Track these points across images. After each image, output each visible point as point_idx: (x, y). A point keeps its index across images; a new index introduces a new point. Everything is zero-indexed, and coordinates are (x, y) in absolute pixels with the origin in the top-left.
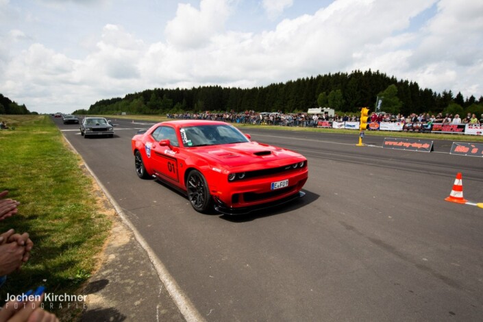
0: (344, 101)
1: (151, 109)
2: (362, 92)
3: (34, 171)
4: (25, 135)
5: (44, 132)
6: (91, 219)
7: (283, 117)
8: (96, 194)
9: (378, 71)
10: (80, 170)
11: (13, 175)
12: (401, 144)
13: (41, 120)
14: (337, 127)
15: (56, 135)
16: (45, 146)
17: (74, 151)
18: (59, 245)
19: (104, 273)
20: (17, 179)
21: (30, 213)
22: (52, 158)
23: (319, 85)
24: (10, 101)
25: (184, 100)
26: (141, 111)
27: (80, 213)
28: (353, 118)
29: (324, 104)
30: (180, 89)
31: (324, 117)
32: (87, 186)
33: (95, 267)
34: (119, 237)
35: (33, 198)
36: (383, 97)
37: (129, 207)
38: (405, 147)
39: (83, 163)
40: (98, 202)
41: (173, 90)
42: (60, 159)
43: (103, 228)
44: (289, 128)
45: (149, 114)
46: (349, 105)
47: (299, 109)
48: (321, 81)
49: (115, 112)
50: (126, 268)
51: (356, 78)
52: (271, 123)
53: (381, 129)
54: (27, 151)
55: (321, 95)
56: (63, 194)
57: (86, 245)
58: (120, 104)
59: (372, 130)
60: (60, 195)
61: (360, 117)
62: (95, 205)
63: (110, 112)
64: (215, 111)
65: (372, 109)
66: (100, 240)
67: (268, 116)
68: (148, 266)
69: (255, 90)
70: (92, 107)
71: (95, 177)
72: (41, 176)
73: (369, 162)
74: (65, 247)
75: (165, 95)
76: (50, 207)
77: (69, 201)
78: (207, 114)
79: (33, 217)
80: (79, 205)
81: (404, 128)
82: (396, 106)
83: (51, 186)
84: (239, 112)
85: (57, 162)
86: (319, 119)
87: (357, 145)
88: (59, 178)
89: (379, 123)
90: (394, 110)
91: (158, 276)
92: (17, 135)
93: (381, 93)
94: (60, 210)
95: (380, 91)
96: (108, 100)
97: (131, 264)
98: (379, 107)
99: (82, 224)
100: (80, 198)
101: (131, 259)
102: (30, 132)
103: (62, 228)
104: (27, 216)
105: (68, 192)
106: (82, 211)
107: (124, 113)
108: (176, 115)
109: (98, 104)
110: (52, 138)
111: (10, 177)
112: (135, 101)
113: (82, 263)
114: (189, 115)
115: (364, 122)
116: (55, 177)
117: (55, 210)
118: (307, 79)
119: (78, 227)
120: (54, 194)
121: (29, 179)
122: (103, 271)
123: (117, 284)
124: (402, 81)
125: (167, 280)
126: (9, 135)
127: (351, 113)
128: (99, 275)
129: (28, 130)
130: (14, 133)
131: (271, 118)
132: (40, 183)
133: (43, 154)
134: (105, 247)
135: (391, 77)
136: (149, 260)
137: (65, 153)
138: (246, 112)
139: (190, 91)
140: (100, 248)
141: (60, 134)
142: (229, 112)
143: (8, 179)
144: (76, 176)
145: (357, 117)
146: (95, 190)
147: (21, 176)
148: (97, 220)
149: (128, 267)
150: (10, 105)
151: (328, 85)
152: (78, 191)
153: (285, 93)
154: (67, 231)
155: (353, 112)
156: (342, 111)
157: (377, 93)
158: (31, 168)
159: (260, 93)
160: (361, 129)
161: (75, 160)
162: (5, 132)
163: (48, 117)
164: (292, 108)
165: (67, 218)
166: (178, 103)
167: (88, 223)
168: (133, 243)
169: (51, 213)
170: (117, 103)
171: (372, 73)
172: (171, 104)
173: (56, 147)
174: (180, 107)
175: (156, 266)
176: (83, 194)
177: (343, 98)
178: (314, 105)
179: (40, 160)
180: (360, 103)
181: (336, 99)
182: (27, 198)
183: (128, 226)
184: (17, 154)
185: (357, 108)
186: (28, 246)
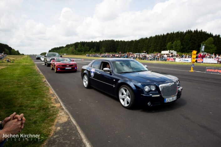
0: (182, 47)
1: (78, 52)
2: (192, 42)
3: (22, 83)
4: (18, 65)
5: (27, 64)
6: (49, 108)
7: (148, 56)
8: (51, 95)
9: (201, 31)
10: (43, 83)
11: (13, 85)
12: (216, 71)
13: (25, 58)
14: (178, 61)
15: (32, 65)
16: (27, 70)
17: (41, 73)
18: (33, 121)
19: (55, 137)
20: (14, 87)
21: (20, 104)
22: (30, 77)
23: (168, 38)
25: (95, 47)
26: (73, 53)
27: (43, 105)
28: (187, 56)
29: (171, 48)
30: (93, 42)
32: (47, 91)
33: (51, 133)
34: (62, 118)
35: (21, 97)
36: (205, 44)
37: (67, 103)
38: (219, 73)
39: (45, 79)
40: (52, 99)
41: (90, 42)
42: (34, 77)
43: (55, 113)
44: (151, 62)
45: (77, 54)
46: (185, 49)
47: (156, 51)
48: (169, 36)
50: (65, 134)
51: (189, 34)
52: (141, 59)
53: (204, 62)
54: (19, 73)
55: (169, 44)
56: (36, 95)
57: (46, 121)
58: (63, 50)
59: (199, 63)
60: (34, 96)
61: (191, 56)
62: (51, 101)
64: (111, 53)
65: (198, 51)
66: (53, 119)
67: (139, 55)
68: (76, 134)
69: (132, 41)
70: (50, 51)
71: (51, 87)
73: (198, 81)
74: (35, 122)
75: (85, 45)
76: (29, 102)
77: (38, 99)
78: (106, 54)
79: (21, 106)
80: (43, 101)
81: (218, 61)
82: (213, 49)
83: (30, 91)
84: (124, 53)
87: (190, 71)
88: (34, 87)
89: (203, 59)
90: (212, 51)
91: (82, 140)
92: (15, 65)
93: (203, 42)
94: (34, 103)
96: (58, 48)
98: (203, 50)
99: (44, 111)
100: (43, 97)
101: (68, 130)
102: (21, 64)
103: (35, 112)
105: (38, 94)
106: (44, 104)
107: (65, 54)
108: (91, 55)
109: (52, 49)
110: (31, 67)
112: (71, 48)
113: (44, 131)
114: (97, 55)
115: (194, 58)
116: (31, 86)
117: (32, 103)
118: (161, 35)
119: (42, 112)
120: (31, 95)
122: (54, 135)
123: (61, 143)
125: (86, 142)
126: (11, 65)
127: (186, 53)
128: (52, 137)
130: (13, 64)
131: (141, 57)
132: (24, 89)
133: (26, 75)
134: (55, 123)
136: (77, 131)
137: (37, 74)
138: (128, 53)
139: (98, 42)
140: (53, 123)
141: (34, 65)
142: (119, 53)
144: (42, 86)
145: (189, 56)
146: (50, 93)
147: (16, 86)
148: (51, 109)
149: (67, 134)
150: (12, 50)
151: (173, 38)
152: (43, 93)
153: (149, 43)
154: (37, 114)
155: (187, 53)
156: (181, 52)
157: (202, 42)
158: (20, 81)
159: (135, 43)
160: (192, 62)
161: (41, 78)
162: (9, 64)
163: (29, 56)
164: (152, 51)
165: (37, 107)
166: (92, 49)
167: (47, 110)
168: (69, 121)
169: (29, 104)
170: (62, 49)
171: (198, 31)
172: (88, 49)
173: (32, 71)
174: (93, 51)
175: (81, 134)
176: (45, 95)
177: (181, 45)
178: (165, 49)
179: (24, 77)
180: (191, 48)
181: (177, 45)
182: (18, 96)
183: (67, 112)
184: (14, 75)
185: (190, 50)
186: (23, 120)
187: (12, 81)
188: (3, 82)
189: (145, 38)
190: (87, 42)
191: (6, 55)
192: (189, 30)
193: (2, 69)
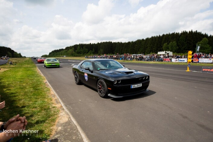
0: (177, 47)
1: (77, 53)
2: (188, 42)
3: (24, 85)
4: (20, 67)
5: (28, 66)
6: (50, 109)
7: (144, 57)
8: (52, 96)
9: (196, 31)
10: (45, 84)
11: (15, 86)
13: (27, 60)
14: (174, 61)
15: (34, 67)
16: (29, 72)
17: (42, 75)
18: (35, 121)
19: (56, 136)
20: (16, 88)
21: (22, 105)
22: (32, 78)
23: (163, 39)
24: (14, 52)
25: (93, 49)
26: (73, 55)
27: (45, 106)
28: (183, 56)
29: (167, 49)
30: (92, 44)
31: (167, 56)
32: (48, 92)
33: (52, 133)
34: (63, 118)
35: (23, 97)
36: (200, 45)
37: (68, 103)
39: (46, 81)
40: (53, 100)
41: (88, 44)
42: (36, 79)
43: (56, 113)
44: (148, 62)
45: (77, 56)
46: (181, 49)
47: (153, 52)
48: (165, 37)
49: (61, 55)
50: (66, 134)
51: (184, 35)
52: (138, 60)
53: (200, 62)
54: (21, 75)
55: (165, 45)
56: (37, 96)
57: (47, 121)
58: (63, 52)
59: (195, 63)
60: (35, 96)
61: (187, 56)
62: (52, 101)
63: (58, 55)
64: (109, 54)
65: (194, 51)
66: (54, 119)
67: (136, 56)
68: (77, 134)
69: (129, 43)
70: (50, 53)
71: (51, 88)
72: (27, 87)
73: (194, 80)
74: (38, 122)
75: (84, 47)
76: (31, 102)
77: (40, 99)
78: (105, 56)
79: (24, 107)
80: (44, 101)
82: (208, 49)
83: (32, 92)
84: (121, 54)
85: (34, 80)
86: (164, 57)
87: (186, 71)
88: (36, 88)
89: (199, 59)
90: (207, 51)
91: (82, 139)
92: (17, 67)
93: (199, 42)
94: (35, 104)
95: (198, 42)
96: (57, 50)
97: (69, 132)
98: (198, 50)
99: (46, 111)
100: (45, 98)
101: (69, 129)
102: (23, 66)
103: (37, 113)
104: (21, 106)
105: (39, 95)
106: (45, 104)
107: (65, 56)
108: (89, 57)
109: (53, 52)
110: (32, 69)
111: (14, 87)
112: (70, 50)
113: (46, 131)
114: (96, 56)
115: (190, 59)
116: (32, 87)
117: (34, 104)
118: (157, 36)
120: (33, 96)
121: (22, 88)
122: (55, 135)
124: (211, 35)
126: (13, 68)
128: (53, 137)
129: (21, 65)
130: (15, 67)
131: (138, 57)
132: (26, 90)
133: (28, 76)
134: (56, 123)
135: (204, 34)
136: (78, 131)
137: (38, 76)
138: (125, 54)
139: (96, 44)
140: (54, 123)
141: (35, 67)
142: (116, 54)
143: (13, 88)
144: (43, 87)
145: (185, 56)
146: (51, 94)
147: (18, 87)
148: (52, 109)
149: (68, 134)
150: (14, 53)
151: (168, 39)
152: (44, 94)
153: (145, 44)
154: (39, 114)
155: (183, 53)
156: (177, 53)
157: (197, 43)
158: (23, 83)
159: (132, 45)
160: (188, 62)
161: (42, 79)
162: (12, 66)
163: (30, 59)
164: (149, 52)
165: (39, 107)
166: (91, 51)
167: (48, 111)
168: (70, 121)
169: (31, 105)
170: (61, 51)
171: (193, 32)
172: (87, 51)
173: (34, 73)
174: (91, 52)
175: (81, 134)
176: (46, 96)
177: (177, 46)
178: (161, 49)
179: (27, 79)
180: (186, 48)
181: (173, 46)
182: (21, 97)
183: (67, 113)
184: (17, 76)
185: (185, 51)
186: (26, 122)
187: (15, 83)
188: (6, 83)
189: (141, 39)
190: (86, 44)
191: (9, 57)
192: (184, 31)
193: (5, 71)
